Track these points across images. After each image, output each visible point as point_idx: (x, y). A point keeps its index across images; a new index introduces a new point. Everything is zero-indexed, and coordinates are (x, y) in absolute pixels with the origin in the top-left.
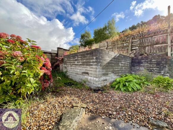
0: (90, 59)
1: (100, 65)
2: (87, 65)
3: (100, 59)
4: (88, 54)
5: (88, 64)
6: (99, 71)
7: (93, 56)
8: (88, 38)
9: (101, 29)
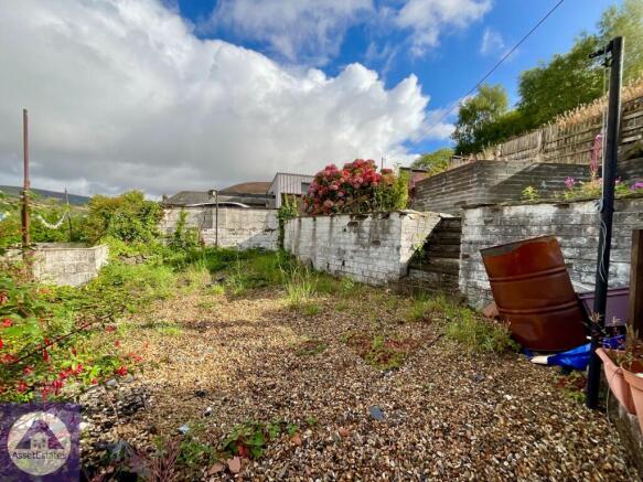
0: (468, 179)
1: (486, 186)
2: (464, 189)
3: (486, 176)
4: (464, 171)
5: (464, 187)
6: (483, 196)
7: (473, 173)
8: (492, 111)
9: (559, 62)
